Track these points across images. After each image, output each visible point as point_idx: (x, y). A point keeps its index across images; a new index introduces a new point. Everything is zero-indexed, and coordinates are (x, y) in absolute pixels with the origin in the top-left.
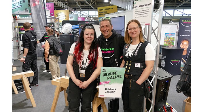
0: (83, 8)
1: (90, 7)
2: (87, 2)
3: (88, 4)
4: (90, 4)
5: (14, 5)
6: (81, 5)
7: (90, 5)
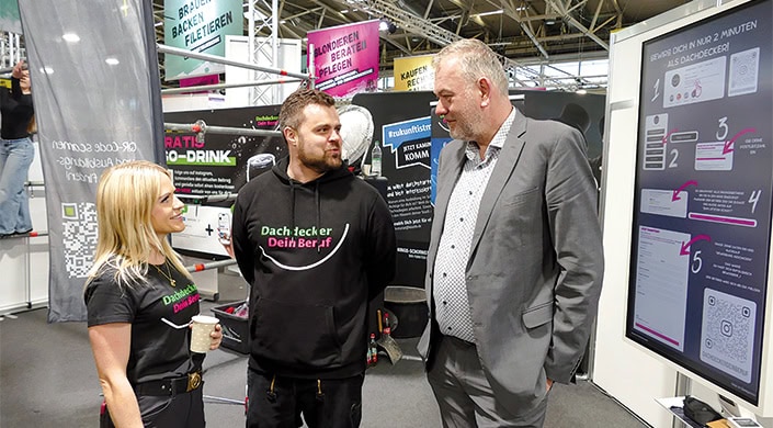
0: (554, 48)
1: (591, 44)
2: (573, 22)
3: (578, 31)
4: (588, 28)
5: (196, 37)
6: (547, 36)
7: (590, 33)
